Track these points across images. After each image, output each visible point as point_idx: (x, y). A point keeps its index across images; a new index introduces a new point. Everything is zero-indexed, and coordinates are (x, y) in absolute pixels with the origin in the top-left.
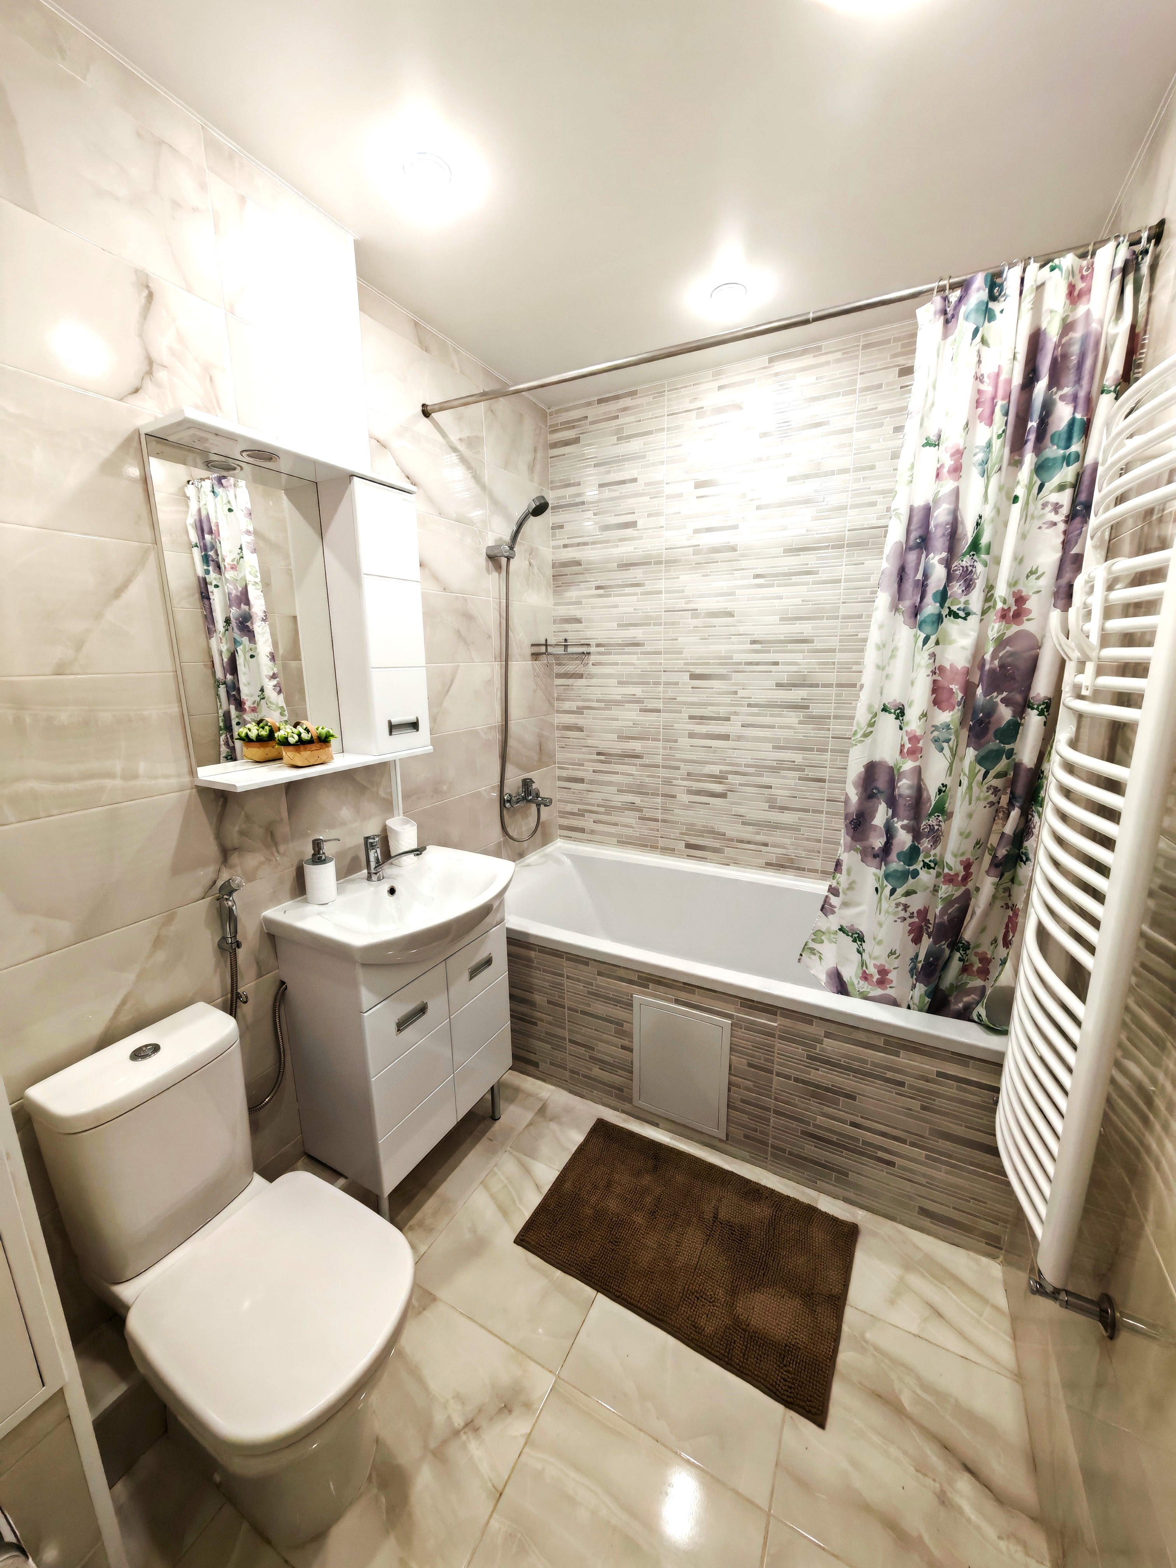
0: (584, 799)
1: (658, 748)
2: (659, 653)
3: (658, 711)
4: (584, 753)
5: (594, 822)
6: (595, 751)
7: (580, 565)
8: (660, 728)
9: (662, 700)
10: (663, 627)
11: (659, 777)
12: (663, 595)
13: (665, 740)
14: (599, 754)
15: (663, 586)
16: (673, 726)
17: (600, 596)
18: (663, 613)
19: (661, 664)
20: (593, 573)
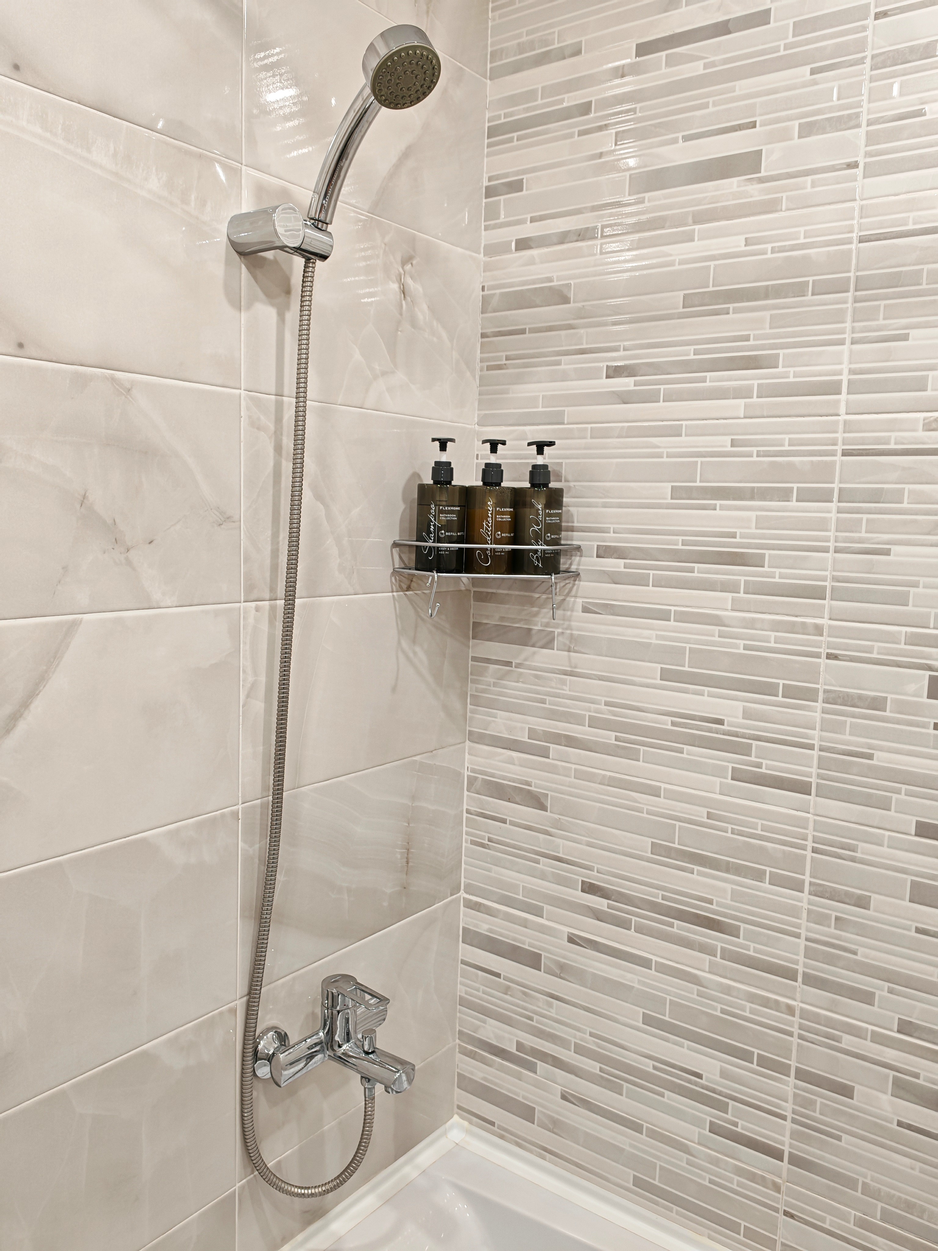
0: (536, 1017)
1: (794, 912)
2: (818, 593)
3: (803, 788)
4: (543, 876)
5: (564, 1097)
6: (579, 876)
7: (566, 300)
8: (804, 848)
9: (815, 753)
10: (833, 506)
11: (791, 1010)
12: (843, 397)
13: (818, 892)
14: (589, 888)
15: (845, 367)
16: (853, 849)
17: (624, 398)
18: (838, 458)
19: (819, 630)
20: (605, 324)
